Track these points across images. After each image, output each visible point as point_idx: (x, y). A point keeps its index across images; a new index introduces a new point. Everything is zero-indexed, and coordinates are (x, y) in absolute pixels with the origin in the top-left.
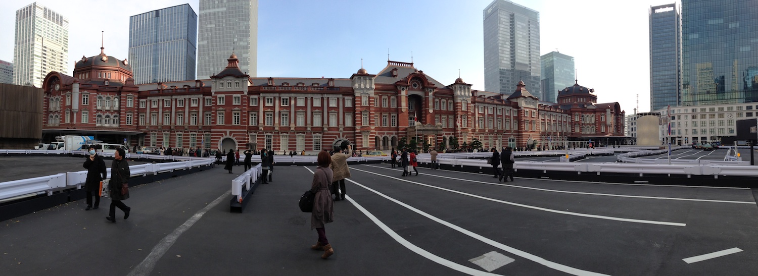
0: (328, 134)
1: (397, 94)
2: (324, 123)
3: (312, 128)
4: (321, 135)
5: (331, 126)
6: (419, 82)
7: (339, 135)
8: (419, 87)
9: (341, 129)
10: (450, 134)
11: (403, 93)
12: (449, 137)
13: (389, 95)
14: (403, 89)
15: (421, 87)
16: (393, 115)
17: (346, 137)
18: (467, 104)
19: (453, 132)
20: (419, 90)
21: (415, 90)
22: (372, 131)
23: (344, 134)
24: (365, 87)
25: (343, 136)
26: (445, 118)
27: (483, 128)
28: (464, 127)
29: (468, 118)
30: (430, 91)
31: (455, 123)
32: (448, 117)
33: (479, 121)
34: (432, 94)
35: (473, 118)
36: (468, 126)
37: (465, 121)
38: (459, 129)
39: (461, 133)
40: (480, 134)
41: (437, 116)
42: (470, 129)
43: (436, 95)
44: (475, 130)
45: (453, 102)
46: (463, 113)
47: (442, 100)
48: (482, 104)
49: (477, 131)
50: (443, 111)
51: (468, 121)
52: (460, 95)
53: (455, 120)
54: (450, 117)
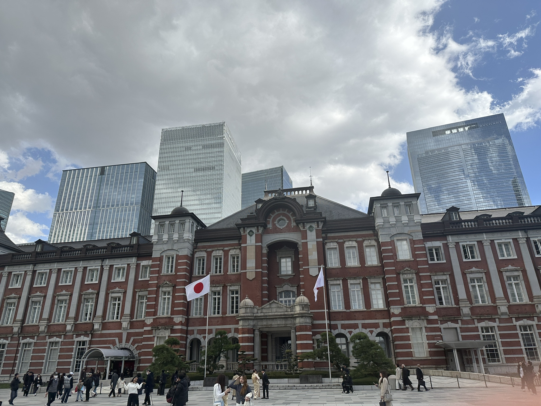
0: (102, 335)
1: (240, 244)
2: (97, 314)
3: (76, 326)
4: (87, 339)
5: (109, 319)
6: (290, 215)
7: (120, 336)
8: (289, 224)
9: (125, 324)
10: (376, 326)
11: (251, 241)
12: (374, 334)
13: (226, 249)
14: (251, 233)
15: (294, 224)
16: (233, 288)
17: (133, 344)
18: (412, 242)
19: (387, 321)
20: (289, 229)
21: (280, 231)
22: (176, 327)
23: (129, 335)
24: (170, 238)
25: (127, 341)
26: (360, 284)
27: (488, 302)
28: (412, 304)
29: (419, 278)
30: (311, 228)
31: (386, 296)
32: (365, 281)
33: (470, 285)
34: (314, 233)
35: (444, 277)
36: (423, 301)
37: (411, 287)
38: (396, 310)
39: (404, 321)
40: (480, 320)
41: (335, 282)
42: (430, 309)
43: (329, 235)
44: (459, 309)
45: (376, 244)
46: (403, 268)
47: (347, 244)
48: (472, 237)
49: (466, 311)
50: (351, 268)
51: (420, 286)
52: (387, 225)
53: (386, 289)
54: (373, 281)
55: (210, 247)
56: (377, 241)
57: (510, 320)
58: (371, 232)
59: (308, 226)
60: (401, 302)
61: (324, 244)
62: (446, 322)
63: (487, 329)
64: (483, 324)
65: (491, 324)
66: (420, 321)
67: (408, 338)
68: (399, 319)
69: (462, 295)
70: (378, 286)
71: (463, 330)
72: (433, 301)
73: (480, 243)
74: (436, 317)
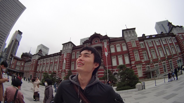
14: (87, 45)
15: (100, 41)
19: (130, 67)
20: (99, 43)
21: (96, 44)
26: (121, 57)
27: (156, 58)
28: (138, 60)
29: (139, 52)
30: (105, 41)
31: (130, 59)
32: (123, 56)
33: (152, 53)
34: (106, 42)
35: (145, 52)
36: (141, 59)
37: (137, 55)
38: (133, 63)
39: (136, 66)
40: (155, 63)
41: (114, 57)
42: (143, 61)
43: (111, 43)
44: (150, 61)
45: (125, 44)
46: (134, 49)
47: (117, 45)
48: (150, 40)
49: (151, 61)
50: (118, 52)
51: (140, 54)
52: (128, 37)
53: (129, 57)
54: (125, 55)
55: (76, 51)
56: (126, 43)
57: (161, 62)
58: (124, 41)
59: (104, 41)
60: (134, 60)
61: (110, 46)
62: (146, 65)
63: (156, 65)
64: (155, 64)
65: (157, 64)
66: (140, 65)
67: (137, 71)
68: (134, 65)
69: (150, 57)
70: (127, 57)
71: (151, 67)
72: (143, 59)
73: (152, 41)
74: (145, 63)
